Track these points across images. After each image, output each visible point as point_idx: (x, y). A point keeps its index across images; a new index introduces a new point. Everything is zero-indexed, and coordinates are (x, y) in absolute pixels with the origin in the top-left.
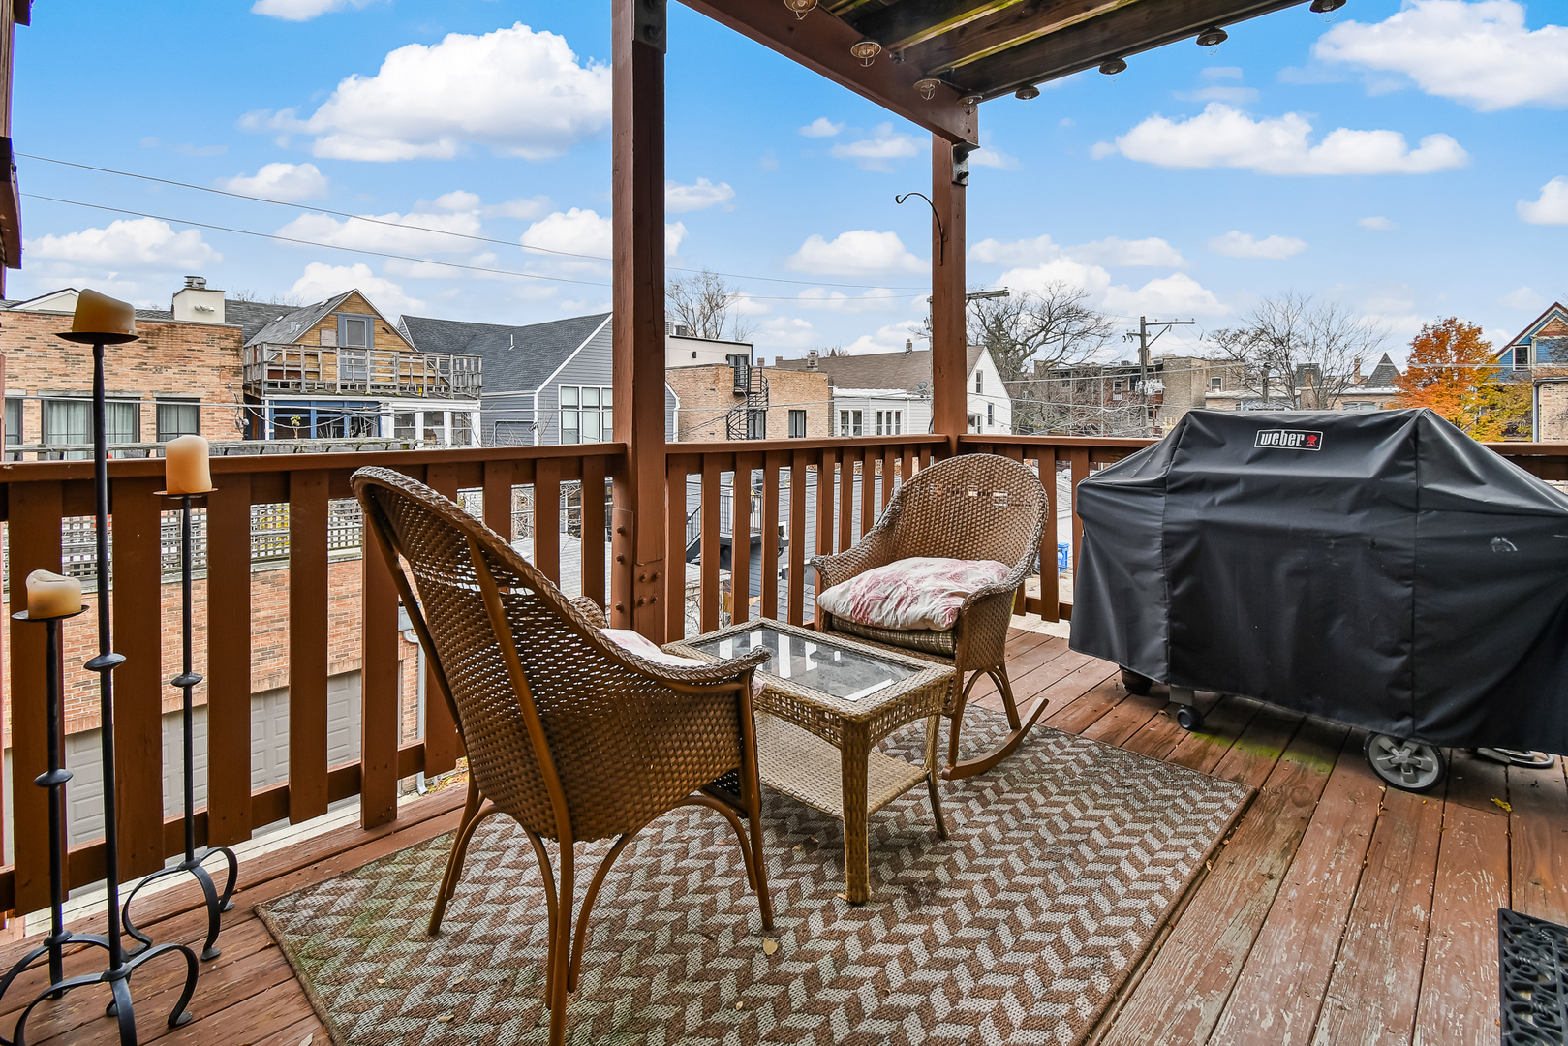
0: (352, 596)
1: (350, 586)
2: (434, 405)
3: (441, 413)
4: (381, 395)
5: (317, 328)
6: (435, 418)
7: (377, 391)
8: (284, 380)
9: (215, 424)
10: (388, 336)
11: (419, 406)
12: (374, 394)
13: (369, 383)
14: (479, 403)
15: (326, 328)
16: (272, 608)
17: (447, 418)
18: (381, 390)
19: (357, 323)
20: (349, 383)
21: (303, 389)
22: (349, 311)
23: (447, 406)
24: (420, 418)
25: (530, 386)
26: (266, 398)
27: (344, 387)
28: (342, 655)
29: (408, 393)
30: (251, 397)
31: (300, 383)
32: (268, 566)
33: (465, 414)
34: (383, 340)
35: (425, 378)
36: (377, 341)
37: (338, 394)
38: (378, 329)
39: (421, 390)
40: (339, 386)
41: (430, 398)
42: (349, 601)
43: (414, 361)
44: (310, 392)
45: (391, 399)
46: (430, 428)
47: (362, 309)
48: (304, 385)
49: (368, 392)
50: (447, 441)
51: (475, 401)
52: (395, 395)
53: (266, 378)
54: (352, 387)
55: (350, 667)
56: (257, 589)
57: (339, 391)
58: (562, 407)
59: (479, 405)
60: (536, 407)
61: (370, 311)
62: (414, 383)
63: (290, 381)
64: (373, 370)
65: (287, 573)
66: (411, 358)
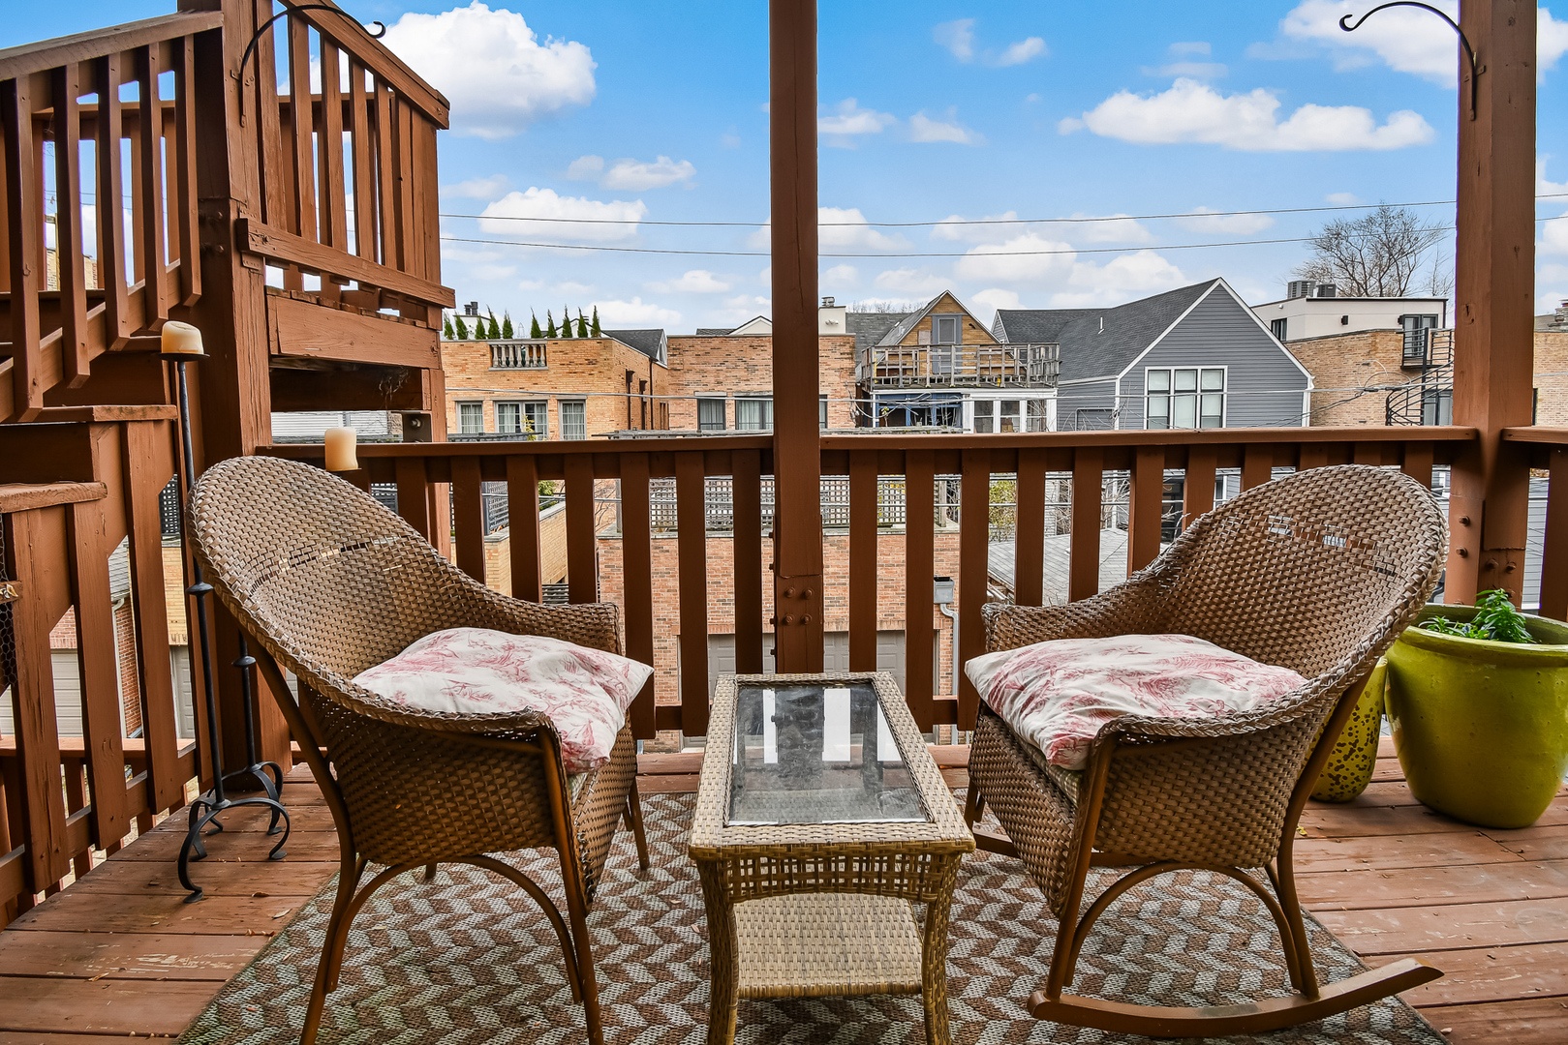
0: (897, 566)
1: (896, 556)
2: (1010, 395)
3: (1016, 403)
4: (964, 387)
5: (916, 329)
6: (1010, 407)
7: (961, 384)
8: (887, 377)
9: (837, 415)
10: (974, 332)
11: (997, 396)
12: (958, 387)
13: (953, 376)
14: (1055, 391)
15: (923, 329)
16: (838, 566)
17: (1023, 406)
18: (964, 382)
19: (946, 322)
20: (936, 377)
21: (901, 385)
22: (941, 312)
23: (1022, 395)
24: (997, 407)
25: (1113, 372)
26: (874, 393)
27: (932, 381)
28: (889, 615)
29: (986, 383)
30: (862, 391)
31: (898, 379)
32: (835, 532)
33: (1043, 402)
34: (969, 336)
35: (1003, 368)
36: (965, 336)
37: (928, 388)
38: (966, 325)
39: (999, 381)
40: (928, 380)
41: (1007, 387)
42: (894, 570)
43: (993, 353)
44: (907, 386)
45: (972, 390)
46: (1007, 417)
47: (952, 309)
48: (901, 381)
49: (952, 385)
50: (1023, 427)
51: (1051, 390)
52: (975, 387)
53: (874, 376)
54: (940, 380)
55: (895, 627)
56: (828, 551)
57: (928, 384)
58: (1149, 392)
59: (1056, 393)
60: (1117, 393)
61: (959, 309)
62: (994, 374)
63: (891, 377)
64: (957, 364)
65: (848, 539)
66: (990, 350)
